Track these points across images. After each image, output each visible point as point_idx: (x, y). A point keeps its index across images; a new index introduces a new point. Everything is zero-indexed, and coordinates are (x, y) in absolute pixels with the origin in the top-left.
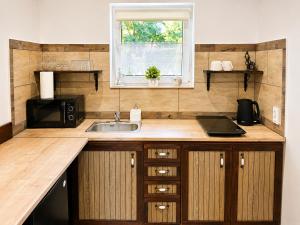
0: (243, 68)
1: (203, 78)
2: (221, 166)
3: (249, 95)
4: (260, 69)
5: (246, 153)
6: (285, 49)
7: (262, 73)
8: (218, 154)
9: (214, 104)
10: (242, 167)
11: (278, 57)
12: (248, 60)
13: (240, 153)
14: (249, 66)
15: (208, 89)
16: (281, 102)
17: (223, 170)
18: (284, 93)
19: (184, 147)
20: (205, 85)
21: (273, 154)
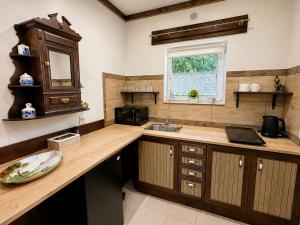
2: (240, 166)
3: (276, 112)
4: (289, 91)
5: (265, 160)
7: (292, 94)
8: (238, 157)
13: (259, 159)
14: (278, 88)
15: (237, 106)
17: (242, 169)
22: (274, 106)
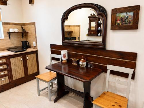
0: (21, 31)
1: (7, 35)
2: (22, 61)
3: (24, 40)
4: (27, 31)
5: (28, 56)
6: (35, 25)
7: (28, 32)
8: (20, 57)
9: (13, 44)
10: (28, 59)
11: (33, 27)
12: (22, 28)
13: (27, 56)
14: (23, 31)
15: (10, 39)
16: (35, 40)
17: (22, 62)
18: (36, 37)
19: (8, 57)
20: (8, 37)
21: (35, 54)
22: (23, 37)
